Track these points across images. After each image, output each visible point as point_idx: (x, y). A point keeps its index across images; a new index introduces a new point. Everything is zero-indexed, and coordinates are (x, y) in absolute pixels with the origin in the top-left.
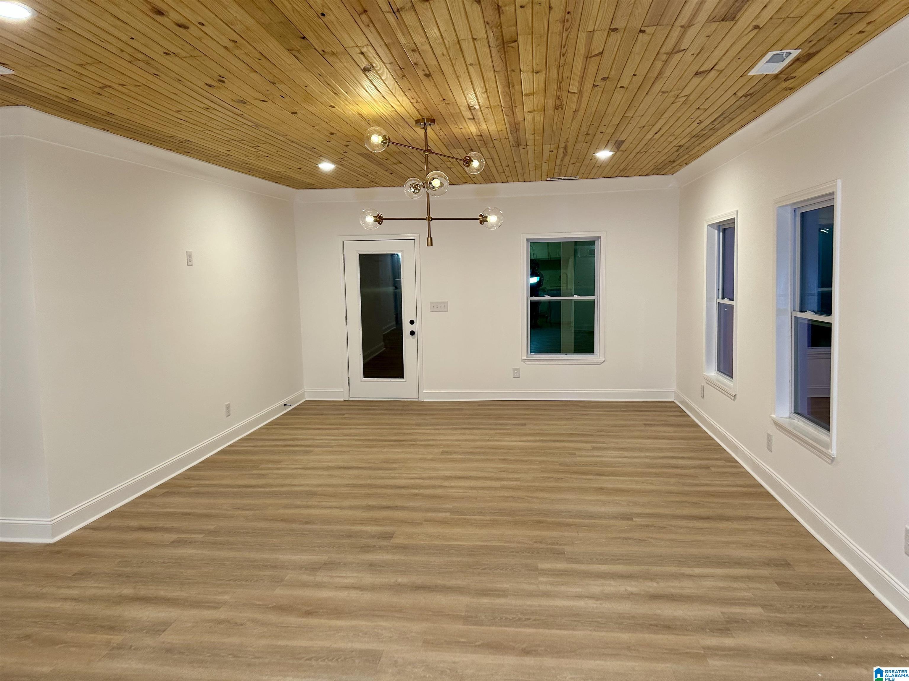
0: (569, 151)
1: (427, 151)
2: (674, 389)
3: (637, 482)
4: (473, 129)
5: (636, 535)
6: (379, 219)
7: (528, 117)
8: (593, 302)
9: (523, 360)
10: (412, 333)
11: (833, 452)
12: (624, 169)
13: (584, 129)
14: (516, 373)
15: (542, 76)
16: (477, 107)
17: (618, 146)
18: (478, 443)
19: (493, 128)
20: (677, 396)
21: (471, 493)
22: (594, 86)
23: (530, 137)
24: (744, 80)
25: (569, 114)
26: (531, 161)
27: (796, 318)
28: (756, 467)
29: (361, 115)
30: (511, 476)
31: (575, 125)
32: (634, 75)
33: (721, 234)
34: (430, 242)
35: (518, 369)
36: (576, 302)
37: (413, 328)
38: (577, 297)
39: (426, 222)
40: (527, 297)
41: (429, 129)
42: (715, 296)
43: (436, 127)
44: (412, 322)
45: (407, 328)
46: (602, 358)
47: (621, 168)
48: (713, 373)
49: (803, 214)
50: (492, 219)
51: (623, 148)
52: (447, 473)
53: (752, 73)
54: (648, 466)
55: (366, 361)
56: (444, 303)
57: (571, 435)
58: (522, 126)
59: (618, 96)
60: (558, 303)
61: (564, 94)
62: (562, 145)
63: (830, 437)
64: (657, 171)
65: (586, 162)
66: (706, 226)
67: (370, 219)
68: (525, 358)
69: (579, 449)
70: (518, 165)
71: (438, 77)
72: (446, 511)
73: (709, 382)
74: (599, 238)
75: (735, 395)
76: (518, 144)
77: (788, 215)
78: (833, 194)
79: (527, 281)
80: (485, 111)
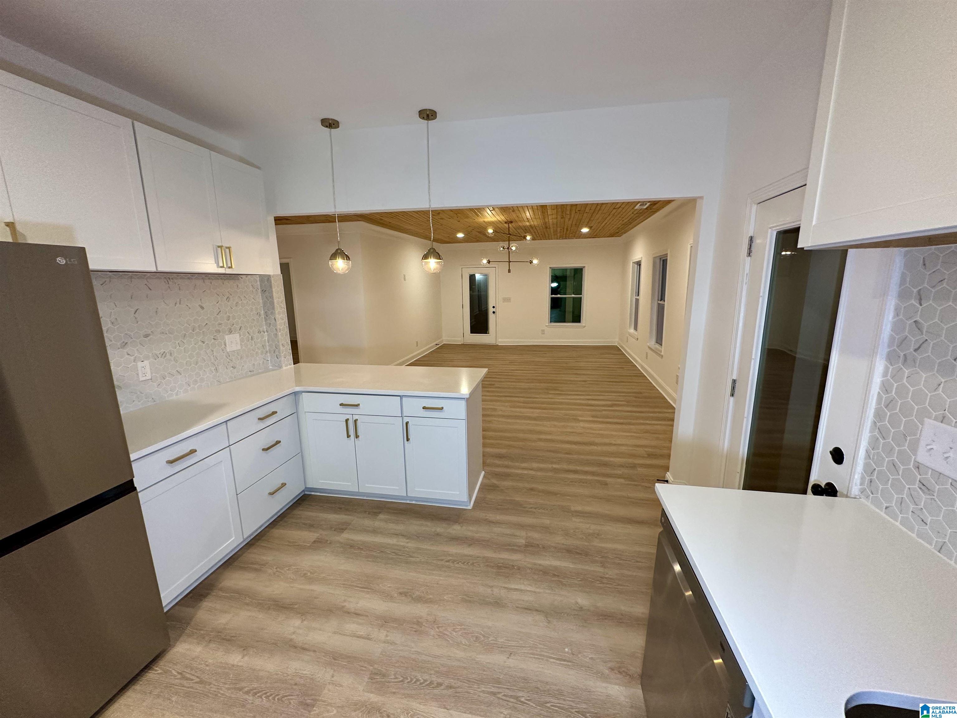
0: (569, 230)
1: (509, 234)
2: (617, 340)
3: (591, 372)
4: (528, 224)
5: (587, 386)
6: (489, 262)
7: (551, 221)
8: (581, 298)
9: (546, 326)
10: (494, 312)
11: (662, 354)
12: (596, 235)
13: (574, 223)
14: (543, 332)
15: (555, 211)
16: (530, 218)
17: (590, 228)
18: (525, 360)
19: (536, 223)
20: (619, 343)
21: (523, 374)
22: (576, 212)
23: (551, 226)
24: (633, 210)
25: (567, 220)
26: (552, 233)
27: (659, 303)
28: (642, 367)
29: (484, 221)
30: (540, 370)
31: (570, 222)
32: (590, 209)
33: (638, 266)
34: (509, 271)
35: (544, 330)
36: (573, 298)
37: (494, 310)
38: (573, 296)
39: (508, 263)
40: (549, 295)
41: (510, 224)
42: (635, 295)
43: (513, 224)
44: (494, 307)
45: (491, 310)
46: (584, 325)
47: (595, 234)
48: (632, 331)
49: (663, 260)
50: (535, 261)
51: (593, 228)
52: (513, 369)
53: (636, 208)
54: (598, 367)
55: (472, 325)
56: (509, 298)
57: (567, 357)
58: (548, 223)
59: (585, 215)
60: (565, 298)
61: (564, 214)
62: (565, 227)
63: (662, 348)
64: (612, 236)
65: (578, 232)
66: (632, 263)
67: (485, 261)
68: (547, 325)
69: (569, 362)
70: (546, 234)
71: (517, 212)
72: (514, 379)
73: (630, 335)
74: (584, 267)
75: (638, 339)
76: (546, 228)
77: (658, 261)
78: (667, 254)
79: (550, 285)
80: (533, 219)
